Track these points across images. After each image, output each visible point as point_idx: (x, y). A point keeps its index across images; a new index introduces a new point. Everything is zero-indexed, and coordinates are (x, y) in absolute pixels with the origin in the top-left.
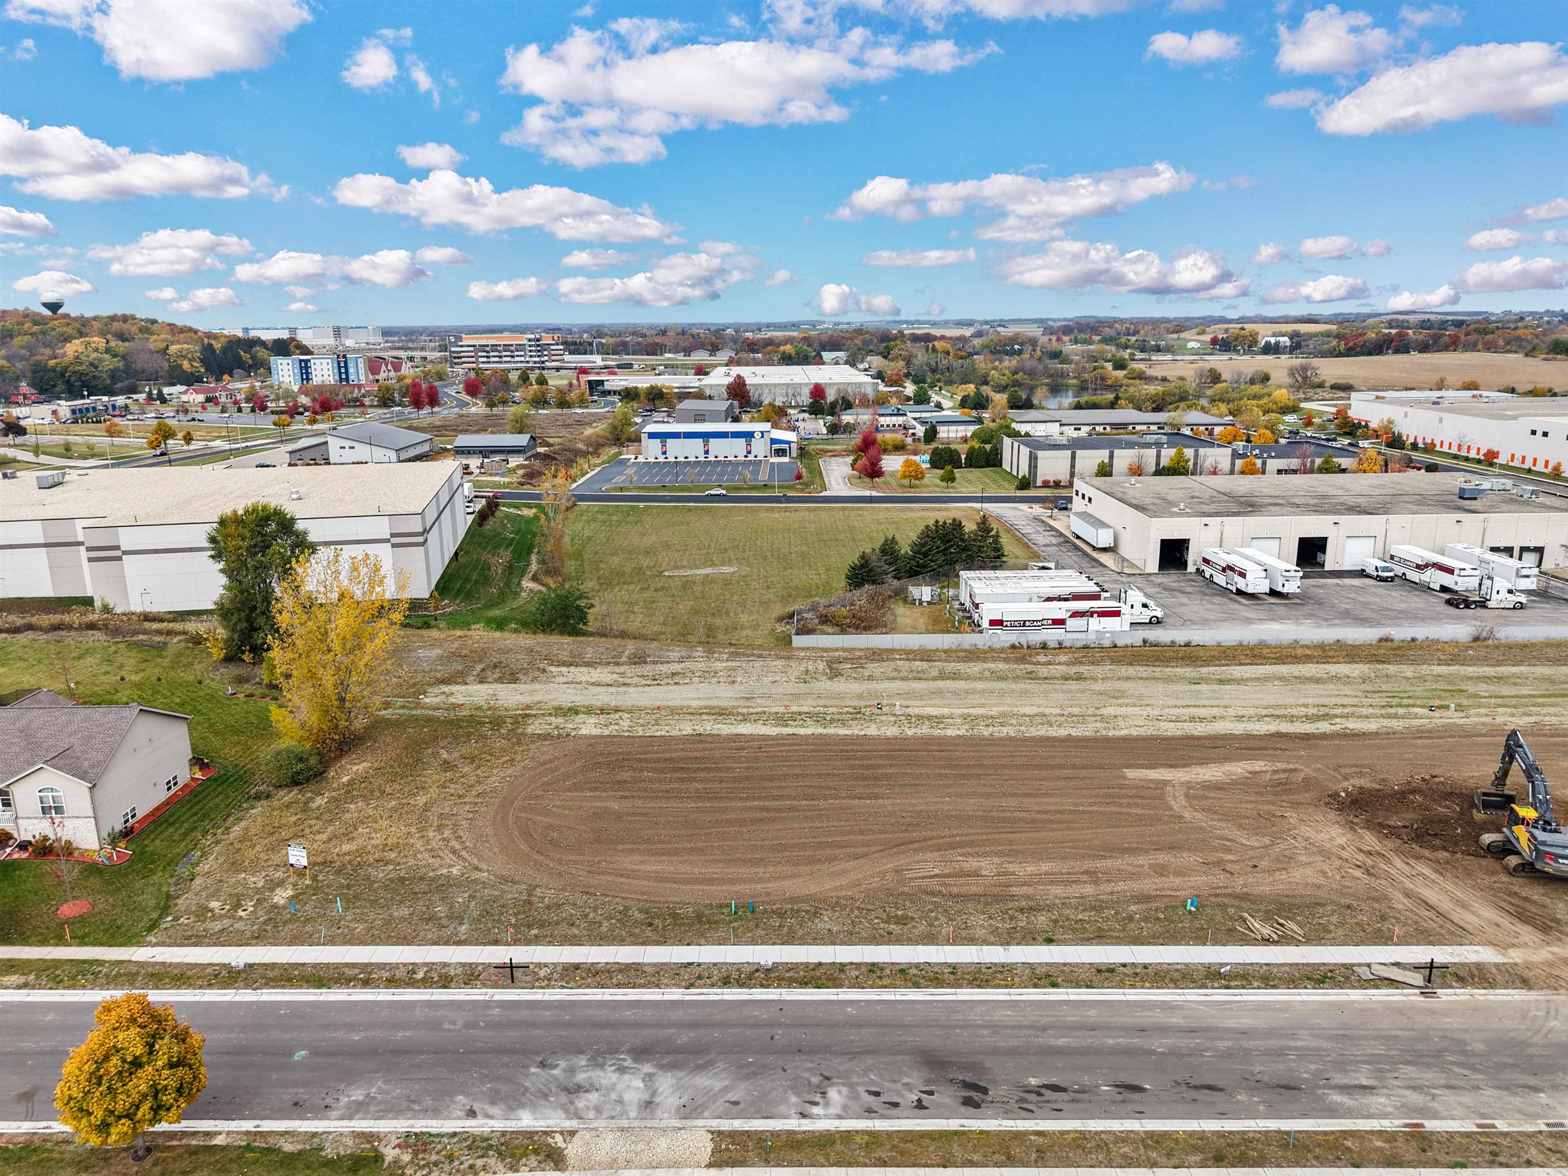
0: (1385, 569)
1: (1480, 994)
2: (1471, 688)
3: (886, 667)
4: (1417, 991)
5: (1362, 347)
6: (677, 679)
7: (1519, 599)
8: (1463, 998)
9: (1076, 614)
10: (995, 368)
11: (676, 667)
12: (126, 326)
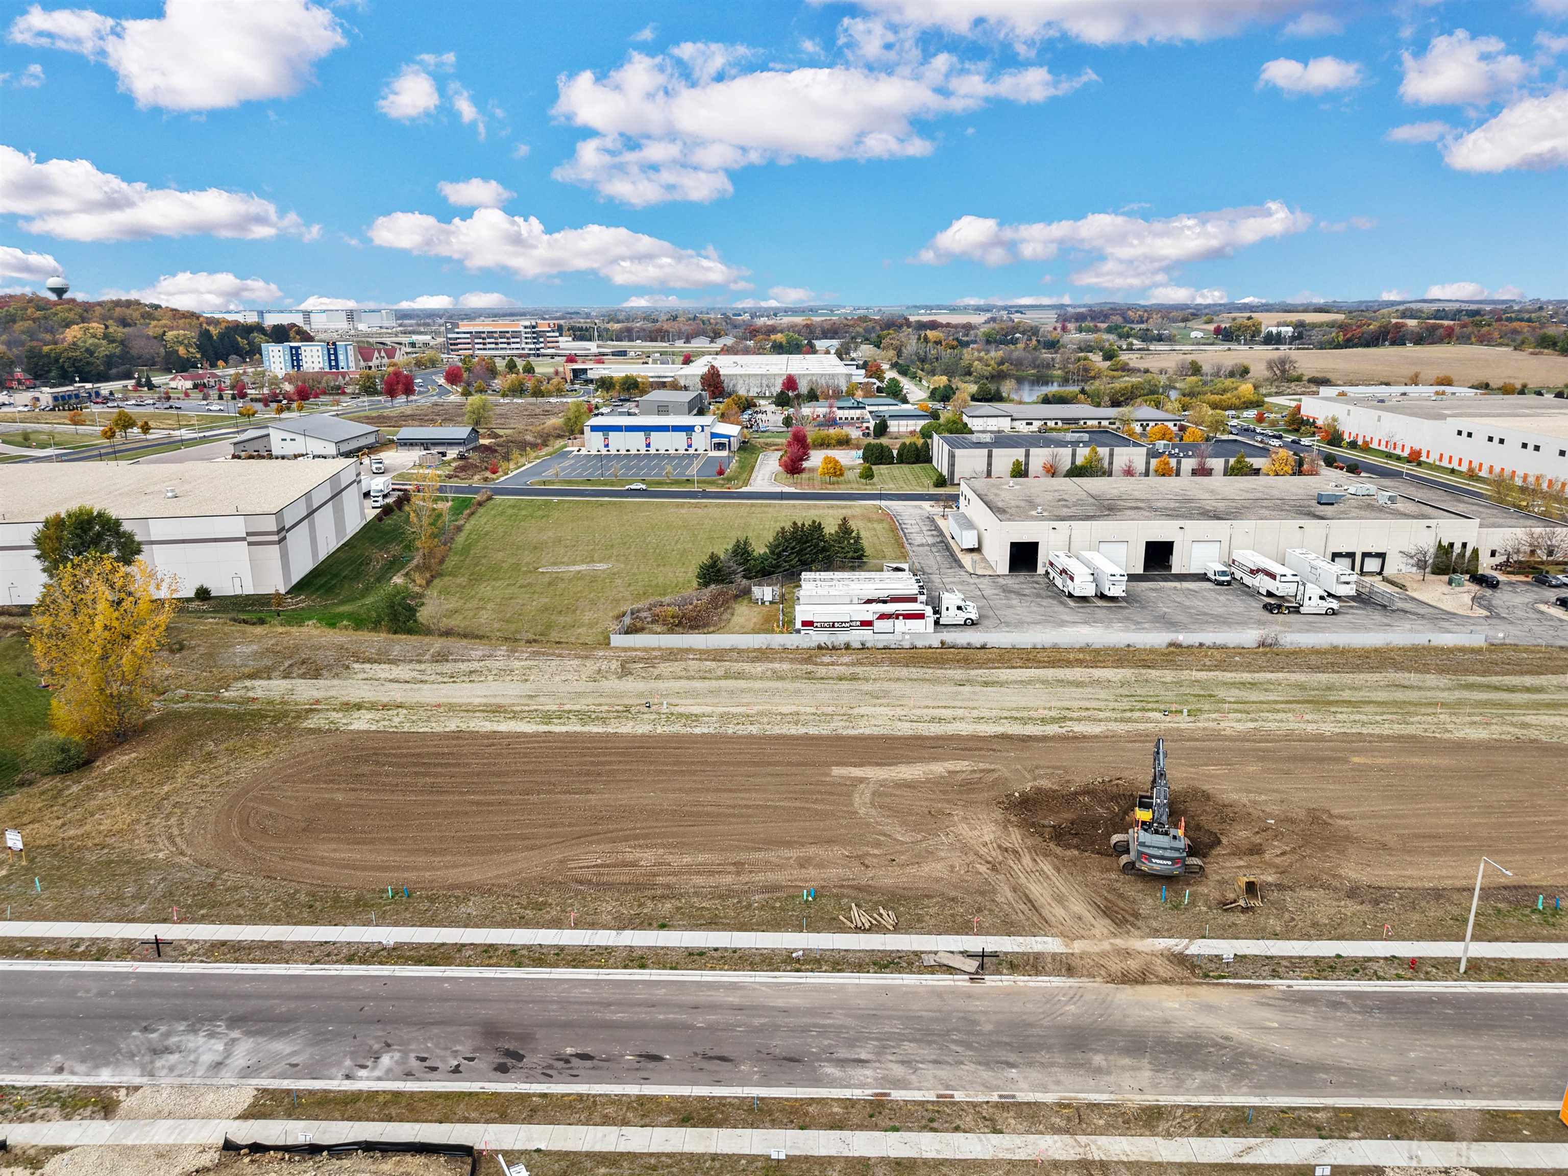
0: (1224, 573)
1: (1022, 981)
2: (1221, 693)
3: (677, 667)
4: (967, 977)
5: (1359, 338)
6: (474, 677)
7: (1331, 605)
8: (1005, 983)
9: (883, 616)
10: (980, 359)
11: (475, 665)
12: (128, 311)
